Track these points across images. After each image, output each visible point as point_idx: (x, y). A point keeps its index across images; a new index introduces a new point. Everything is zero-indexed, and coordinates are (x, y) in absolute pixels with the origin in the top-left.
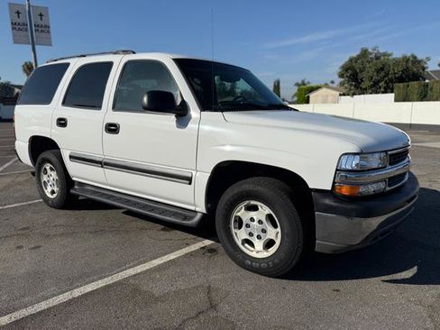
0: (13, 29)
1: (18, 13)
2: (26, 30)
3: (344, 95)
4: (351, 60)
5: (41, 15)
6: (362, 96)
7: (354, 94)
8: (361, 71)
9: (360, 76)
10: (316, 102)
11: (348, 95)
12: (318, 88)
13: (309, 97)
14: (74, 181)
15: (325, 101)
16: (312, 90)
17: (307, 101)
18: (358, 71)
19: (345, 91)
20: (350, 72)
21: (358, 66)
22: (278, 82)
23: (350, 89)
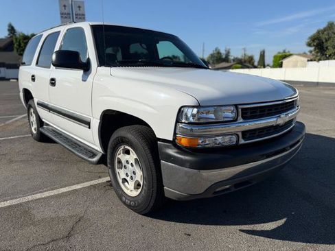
0: (62, 17)
1: (65, 6)
2: (70, 18)
3: (311, 60)
4: (318, 32)
5: (79, 7)
6: (327, 61)
7: (320, 60)
8: (326, 41)
9: (325, 45)
10: (287, 67)
11: (315, 60)
12: (290, 55)
13: (282, 63)
14: (43, 122)
15: (295, 66)
16: (285, 57)
17: (281, 66)
18: (324, 41)
19: (312, 58)
20: (317, 41)
21: (324, 37)
22: (264, 52)
23: (317, 56)
